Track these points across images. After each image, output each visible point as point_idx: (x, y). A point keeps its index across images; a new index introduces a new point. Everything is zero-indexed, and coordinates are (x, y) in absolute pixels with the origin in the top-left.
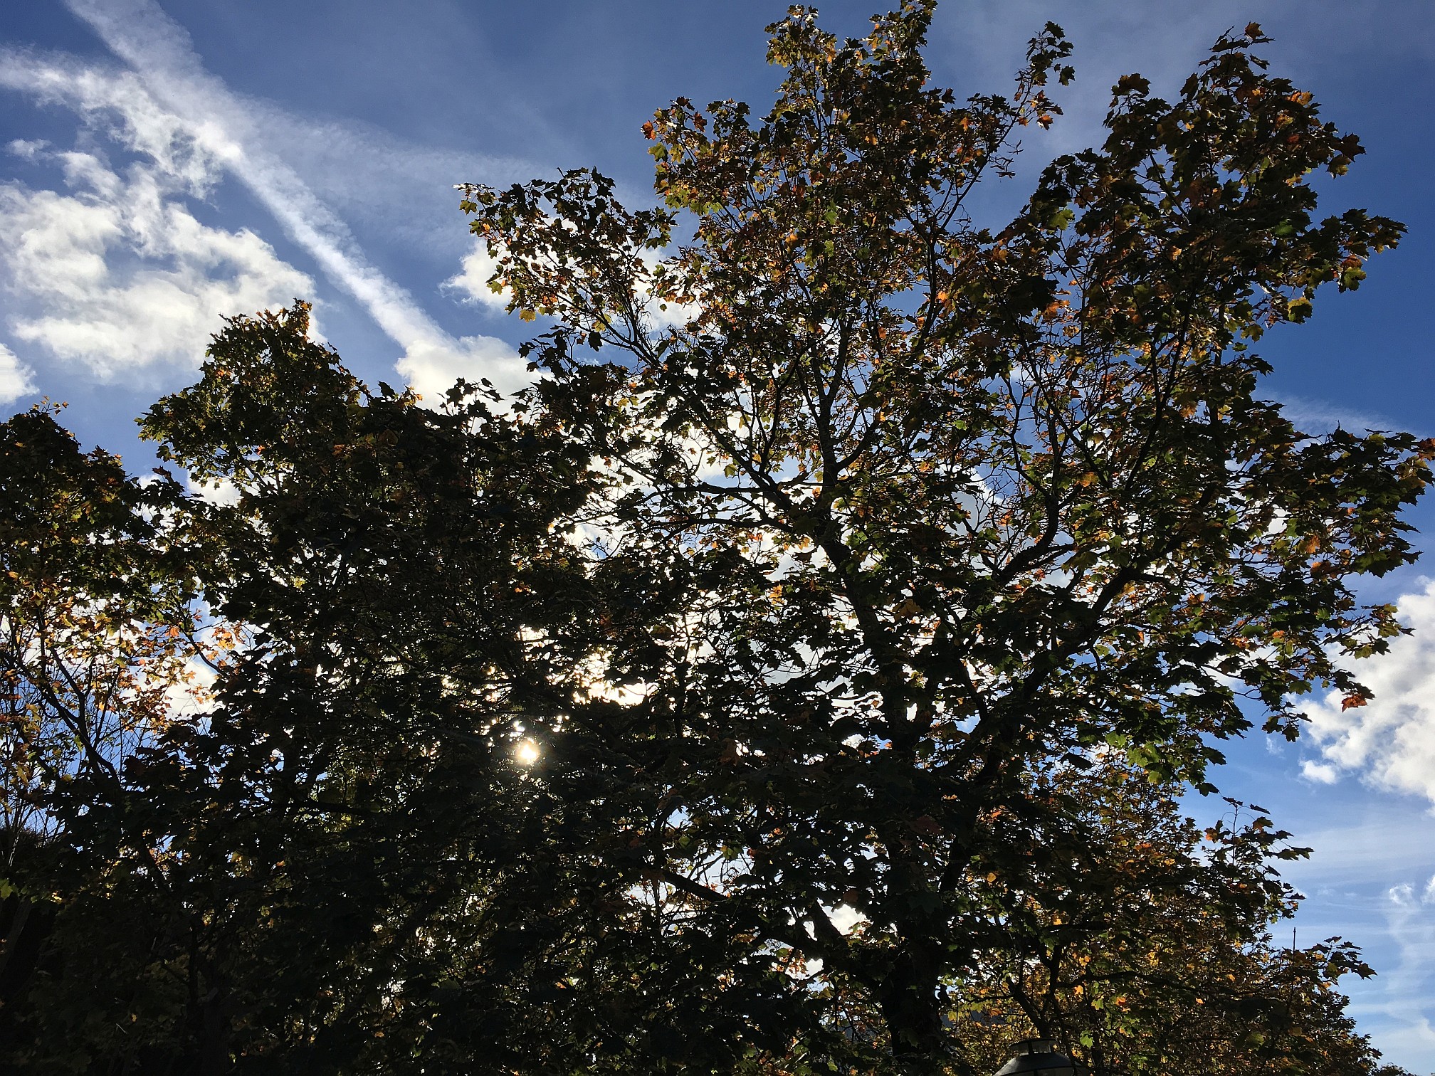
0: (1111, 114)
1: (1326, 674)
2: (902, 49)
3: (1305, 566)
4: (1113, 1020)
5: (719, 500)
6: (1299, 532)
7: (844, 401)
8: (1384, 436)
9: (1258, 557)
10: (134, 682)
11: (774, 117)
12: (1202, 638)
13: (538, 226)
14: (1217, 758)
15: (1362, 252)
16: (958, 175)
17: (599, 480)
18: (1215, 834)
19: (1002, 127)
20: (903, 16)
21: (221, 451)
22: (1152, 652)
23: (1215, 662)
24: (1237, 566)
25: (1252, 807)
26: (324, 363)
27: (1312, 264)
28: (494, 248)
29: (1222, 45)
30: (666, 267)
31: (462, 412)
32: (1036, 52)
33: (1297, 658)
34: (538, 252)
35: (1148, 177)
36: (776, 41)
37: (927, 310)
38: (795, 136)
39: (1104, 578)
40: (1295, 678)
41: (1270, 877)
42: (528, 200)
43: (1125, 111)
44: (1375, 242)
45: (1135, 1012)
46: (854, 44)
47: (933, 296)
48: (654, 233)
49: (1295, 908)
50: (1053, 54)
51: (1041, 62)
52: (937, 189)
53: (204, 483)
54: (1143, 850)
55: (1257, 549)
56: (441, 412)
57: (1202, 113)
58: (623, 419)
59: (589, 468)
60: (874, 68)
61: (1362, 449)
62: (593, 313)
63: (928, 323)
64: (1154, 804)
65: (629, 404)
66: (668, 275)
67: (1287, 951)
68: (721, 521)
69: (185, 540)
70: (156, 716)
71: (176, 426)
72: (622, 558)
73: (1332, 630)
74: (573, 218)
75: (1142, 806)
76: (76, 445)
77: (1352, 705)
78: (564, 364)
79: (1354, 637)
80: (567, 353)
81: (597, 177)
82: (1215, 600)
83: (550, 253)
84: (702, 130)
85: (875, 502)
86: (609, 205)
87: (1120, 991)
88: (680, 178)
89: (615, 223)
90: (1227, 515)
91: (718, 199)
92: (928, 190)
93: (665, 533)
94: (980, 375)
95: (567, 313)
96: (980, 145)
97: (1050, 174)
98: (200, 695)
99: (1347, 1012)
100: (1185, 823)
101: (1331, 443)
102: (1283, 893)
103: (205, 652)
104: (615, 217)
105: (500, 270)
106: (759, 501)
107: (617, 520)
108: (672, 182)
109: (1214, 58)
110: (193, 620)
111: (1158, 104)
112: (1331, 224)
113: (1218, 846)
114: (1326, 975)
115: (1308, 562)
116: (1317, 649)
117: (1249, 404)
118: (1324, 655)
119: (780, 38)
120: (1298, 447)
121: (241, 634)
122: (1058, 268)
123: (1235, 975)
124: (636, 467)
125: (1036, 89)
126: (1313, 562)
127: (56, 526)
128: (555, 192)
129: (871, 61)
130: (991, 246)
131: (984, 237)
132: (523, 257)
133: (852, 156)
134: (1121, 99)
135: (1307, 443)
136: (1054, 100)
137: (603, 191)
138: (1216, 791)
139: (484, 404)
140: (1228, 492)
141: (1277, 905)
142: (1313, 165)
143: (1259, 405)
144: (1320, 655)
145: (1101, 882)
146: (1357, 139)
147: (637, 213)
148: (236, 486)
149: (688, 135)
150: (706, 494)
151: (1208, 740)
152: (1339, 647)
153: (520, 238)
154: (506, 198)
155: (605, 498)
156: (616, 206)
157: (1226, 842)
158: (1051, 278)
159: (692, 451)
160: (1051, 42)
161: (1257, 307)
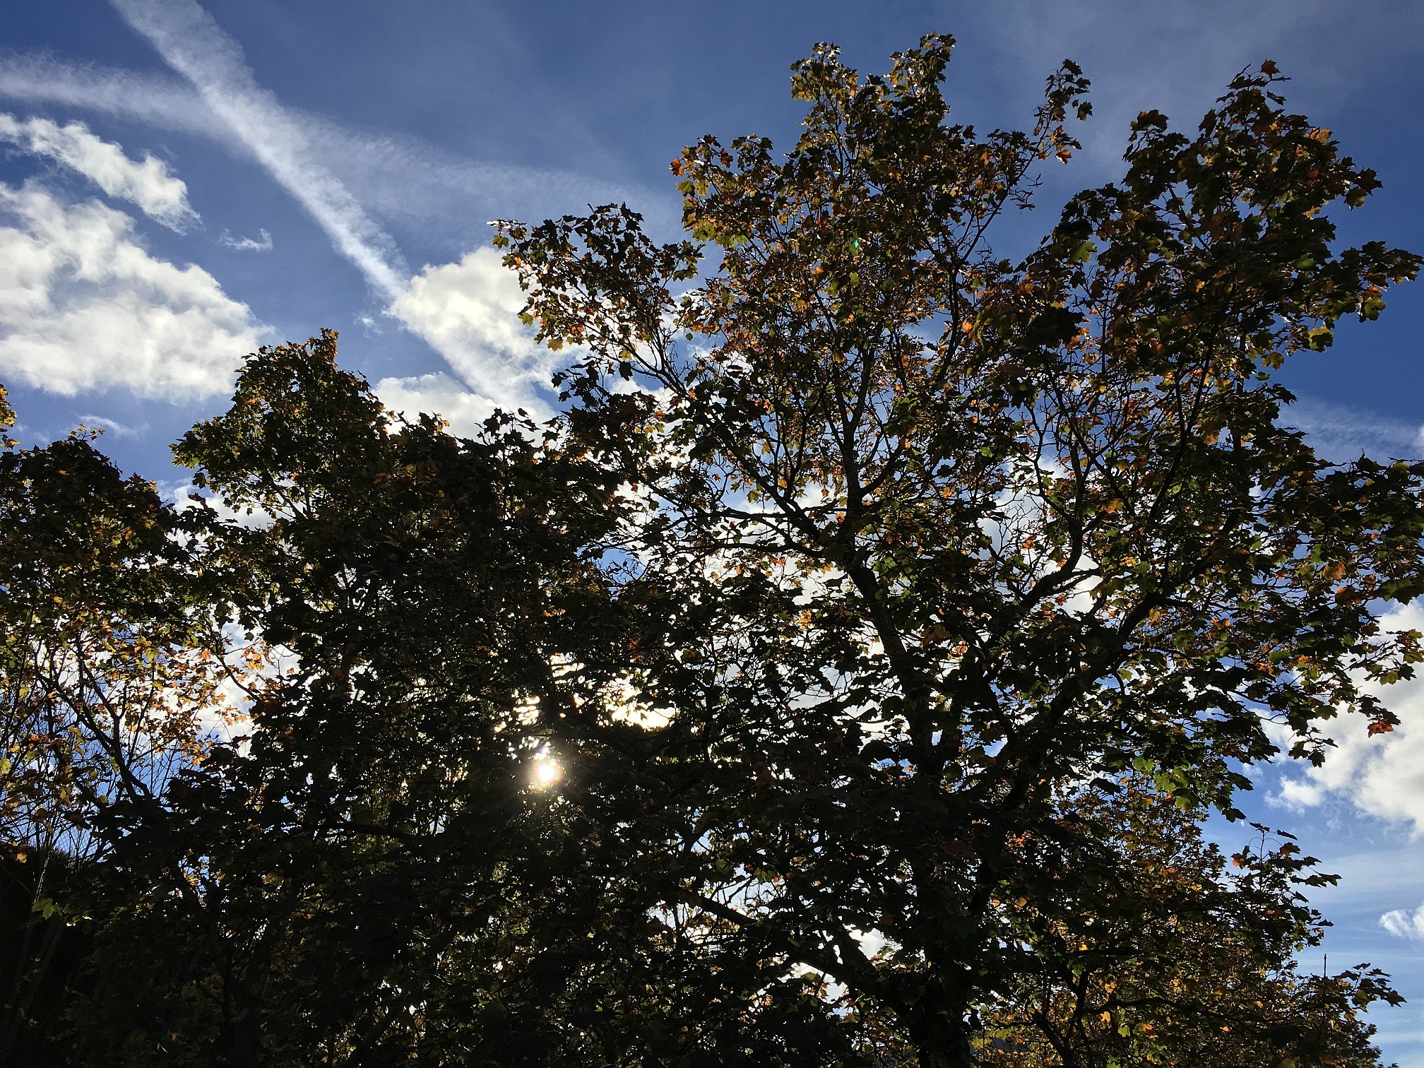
0: (1130, 149)
1: (1352, 699)
2: (922, 85)
3: (1329, 591)
4: (1140, 1047)
5: (744, 525)
6: (1323, 558)
7: (867, 427)
8: (1407, 464)
9: (1282, 581)
10: (165, 704)
11: (798, 153)
12: (1227, 664)
13: (568, 259)
14: (1245, 784)
15: (1381, 283)
16: (979, 208)
17: (625, 506)
18: (1241, 859)
19: (1022, 161)
20: (923, 54)
21: (254, 477)
22: (1178, 678)
23: (1241, 688)
24: (1261, 593)
25: (1279, 832)
26: (354, 391)
27: (1334, 296)
28: (525, 281)
29: (1239, 82)
30: (692, 298)
31: (498, 442)
32: (1054, 89)
33: (1323, 683)
34: (567, 284)
35: (1167, 209)
36: (800, 77)
37: (949, 338)
38: (817, 169)
39: (1126, 602)
40: (1321, 703)
41: (1297, 903)
42: (559, 235)
43: (1144, 145)
44: (1393, 273)
45: (1162, 1039)
46: (876, 80)
47: (956, 324)
48: (682, 265)
49: (1321, 935)
50: (1071, 91)
51: (1059, 98)
52: (957, 221)
53: (237, 508)
54: (1170, 876)
55: (1280, 574)
56: (480, 441)
57: (1220, 149)
58: (651, 446)
59: (616, 494)
60: (896, 104)
61: (1386, 477)
62: (621, 342)
63: (951, 351)
64: (1177, 829)
65: (655, 432)
66: (695, 306)
67: (1315, 978)
68: (745, 546)
69: (218, 564)
70: (186, 737)
71: (210, 454)
72: (648, 582)
73: (1356, 656)
74: (602, 252)
75: (1165, 831)
76: (115, 473)
77: (1378, 731)
78: (595, 393)
79: (1379, 663)
80: (599, 383)
81: (625, 212)
82: (1241, 625)
83: (579, 285)
84: (728, 166)
85: (903, 529)
86: (637, 238)
87: (1148, 1018)
88: (707, 212)
89: (643, 257)
90: (1253, 540)
91: (743, 232)
92: (949, 221)
93: (690, 558)
94: (1005, 404)
95: (595, 343)
96: (1000, 179)
97: (1072, 208)
98: (230, 716)
99: (1373, 1041)
100: (1208, 848)
101: (1354, 472)
102: (1311, 920)
103: (235, 674)
104: (643, 250)
105: (531, 302)
106: (784, 526)
107: (643, 545)
108: (699, 215)
109: (1231, 95)
110: (225, 643)
111: (1176, 139)
112: (1350, 255)
113: (1246, 872)
114: (1355, 1002)
115: (1333, 588)
116: (1341, 674)
117: (1271, 431)
118: (1349, 680)
119: (803, 75)
120: (1321, 474)
121: (270, 655)
122: (1084, 301)
123: (1262, 1002)
124: (662, 492)
125: (1054, 125)
126: (1337, 588)
127: (98, 552)
128: (585, 227)
129: (892, 97)
130: (1010, 277)
131: (1004, 267)
132: (553, 289)
133: (875, 191)
134: (1140, 134)
135: (1329, 471)
136: (1073, 136)
137: (631, 225)
138: (1243, 817)
139: (520, 434)
140: (1251, 518)
141: (1302, 932)
142: (1330, 197)
143: (1281, 432)
144: (1345, 681)
145: (1128, 908)
146: (1374, 174)
147: (665, 247)
148: (266, 510)
149: (715, 171)
150: (730, 519)
151: (1232, 764)
152: (1363, 672)
153: (550, 270)
154: (538, 233)
155: (633, 524)
156: (645, 240)
157: (1252, 868)
158: (1077, 310)
159: (717, 478)
160: (1069, 79)
161: (1277, 335)
